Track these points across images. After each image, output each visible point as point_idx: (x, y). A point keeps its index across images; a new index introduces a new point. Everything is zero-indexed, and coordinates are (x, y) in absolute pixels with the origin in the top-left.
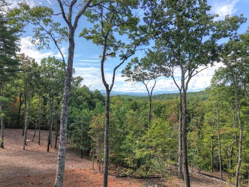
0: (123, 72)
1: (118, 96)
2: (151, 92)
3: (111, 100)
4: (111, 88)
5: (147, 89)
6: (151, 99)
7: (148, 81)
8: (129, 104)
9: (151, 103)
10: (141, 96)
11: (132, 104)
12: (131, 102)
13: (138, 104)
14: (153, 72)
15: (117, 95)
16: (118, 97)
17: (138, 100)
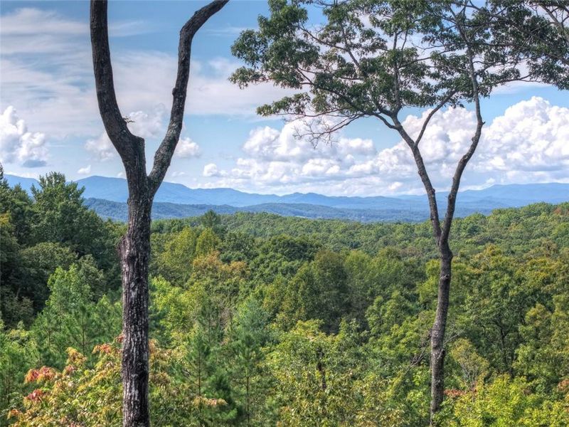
0: (245, 47)
1: (212, 218)
2: (449, 189)
3: (161, 250)
4: (163, 163)
5: (423, 172)
6: (452, 245)
7: (430, 110)
8: (293, 281)
9: (448, 269)
10: (374, 221)
11: (309, 278)
12: (304, 267)
13: (355, 282)
14: (461, 52)
15: (202, 213)
16: (206, 231)
17: (353, 253)
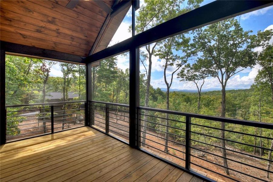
0: (178, 74)
1: (174, 92)
2: (200, 88)
4: (170, 85)
5: (197, 87)
6: (200, 94)
7: (198, 80)
11: (185, 98)
12: (184, 97)
14: (202, 74)
16: (174, 93)
17: (190, 96)
